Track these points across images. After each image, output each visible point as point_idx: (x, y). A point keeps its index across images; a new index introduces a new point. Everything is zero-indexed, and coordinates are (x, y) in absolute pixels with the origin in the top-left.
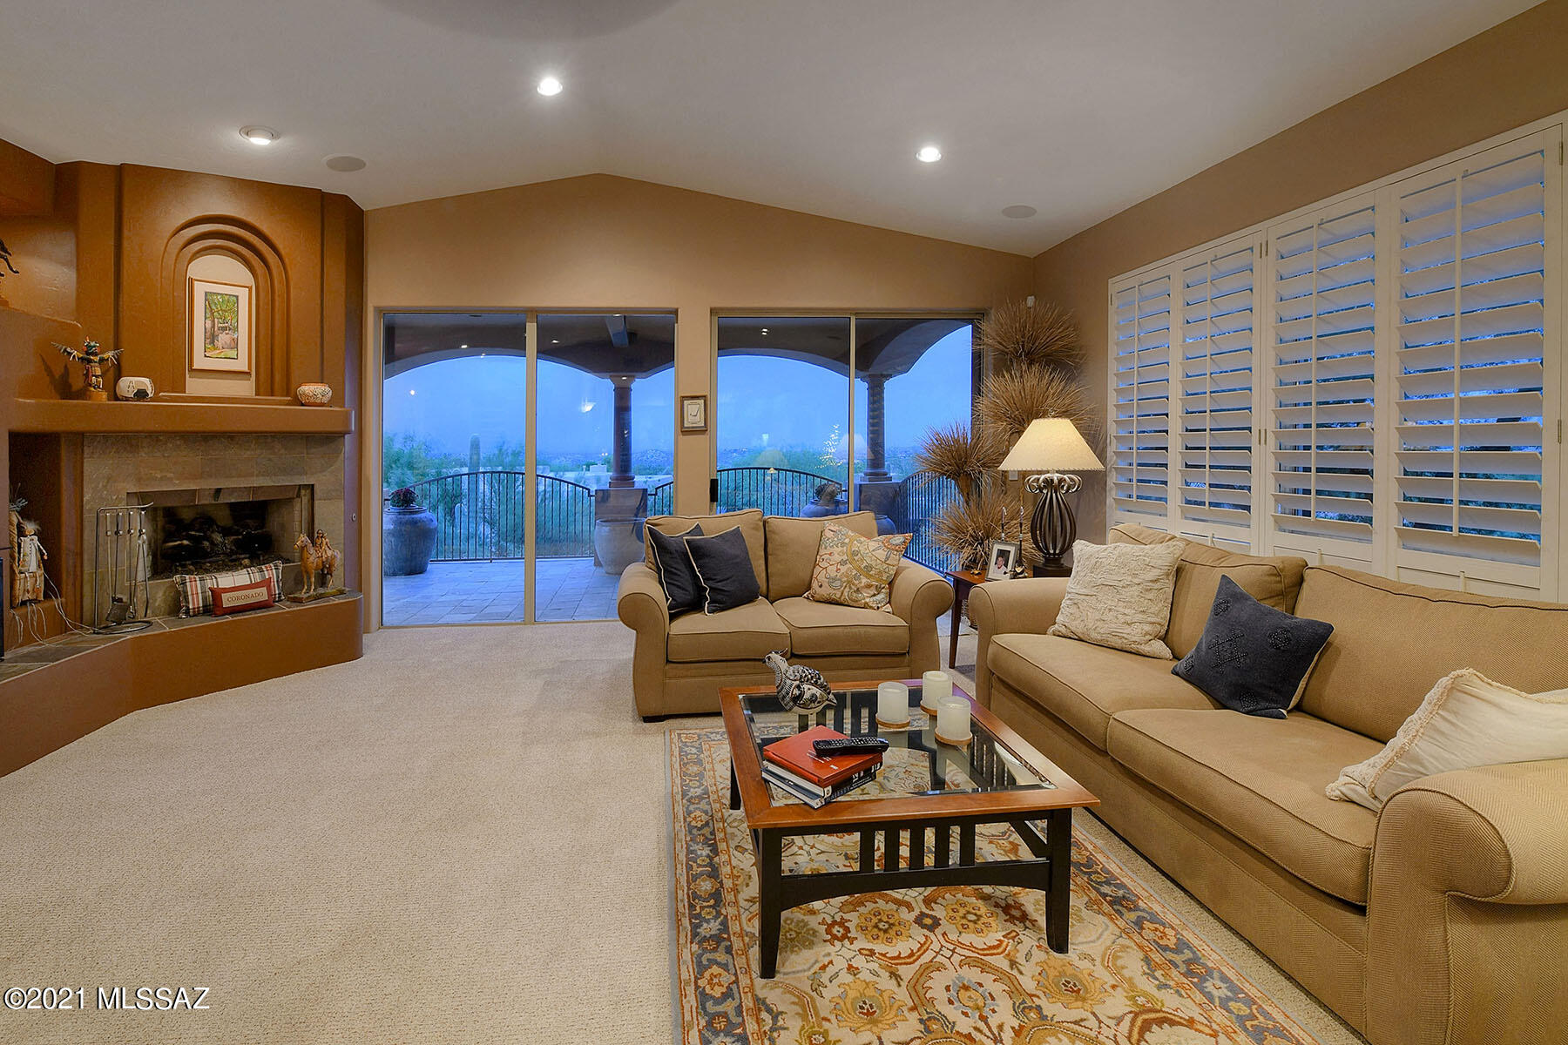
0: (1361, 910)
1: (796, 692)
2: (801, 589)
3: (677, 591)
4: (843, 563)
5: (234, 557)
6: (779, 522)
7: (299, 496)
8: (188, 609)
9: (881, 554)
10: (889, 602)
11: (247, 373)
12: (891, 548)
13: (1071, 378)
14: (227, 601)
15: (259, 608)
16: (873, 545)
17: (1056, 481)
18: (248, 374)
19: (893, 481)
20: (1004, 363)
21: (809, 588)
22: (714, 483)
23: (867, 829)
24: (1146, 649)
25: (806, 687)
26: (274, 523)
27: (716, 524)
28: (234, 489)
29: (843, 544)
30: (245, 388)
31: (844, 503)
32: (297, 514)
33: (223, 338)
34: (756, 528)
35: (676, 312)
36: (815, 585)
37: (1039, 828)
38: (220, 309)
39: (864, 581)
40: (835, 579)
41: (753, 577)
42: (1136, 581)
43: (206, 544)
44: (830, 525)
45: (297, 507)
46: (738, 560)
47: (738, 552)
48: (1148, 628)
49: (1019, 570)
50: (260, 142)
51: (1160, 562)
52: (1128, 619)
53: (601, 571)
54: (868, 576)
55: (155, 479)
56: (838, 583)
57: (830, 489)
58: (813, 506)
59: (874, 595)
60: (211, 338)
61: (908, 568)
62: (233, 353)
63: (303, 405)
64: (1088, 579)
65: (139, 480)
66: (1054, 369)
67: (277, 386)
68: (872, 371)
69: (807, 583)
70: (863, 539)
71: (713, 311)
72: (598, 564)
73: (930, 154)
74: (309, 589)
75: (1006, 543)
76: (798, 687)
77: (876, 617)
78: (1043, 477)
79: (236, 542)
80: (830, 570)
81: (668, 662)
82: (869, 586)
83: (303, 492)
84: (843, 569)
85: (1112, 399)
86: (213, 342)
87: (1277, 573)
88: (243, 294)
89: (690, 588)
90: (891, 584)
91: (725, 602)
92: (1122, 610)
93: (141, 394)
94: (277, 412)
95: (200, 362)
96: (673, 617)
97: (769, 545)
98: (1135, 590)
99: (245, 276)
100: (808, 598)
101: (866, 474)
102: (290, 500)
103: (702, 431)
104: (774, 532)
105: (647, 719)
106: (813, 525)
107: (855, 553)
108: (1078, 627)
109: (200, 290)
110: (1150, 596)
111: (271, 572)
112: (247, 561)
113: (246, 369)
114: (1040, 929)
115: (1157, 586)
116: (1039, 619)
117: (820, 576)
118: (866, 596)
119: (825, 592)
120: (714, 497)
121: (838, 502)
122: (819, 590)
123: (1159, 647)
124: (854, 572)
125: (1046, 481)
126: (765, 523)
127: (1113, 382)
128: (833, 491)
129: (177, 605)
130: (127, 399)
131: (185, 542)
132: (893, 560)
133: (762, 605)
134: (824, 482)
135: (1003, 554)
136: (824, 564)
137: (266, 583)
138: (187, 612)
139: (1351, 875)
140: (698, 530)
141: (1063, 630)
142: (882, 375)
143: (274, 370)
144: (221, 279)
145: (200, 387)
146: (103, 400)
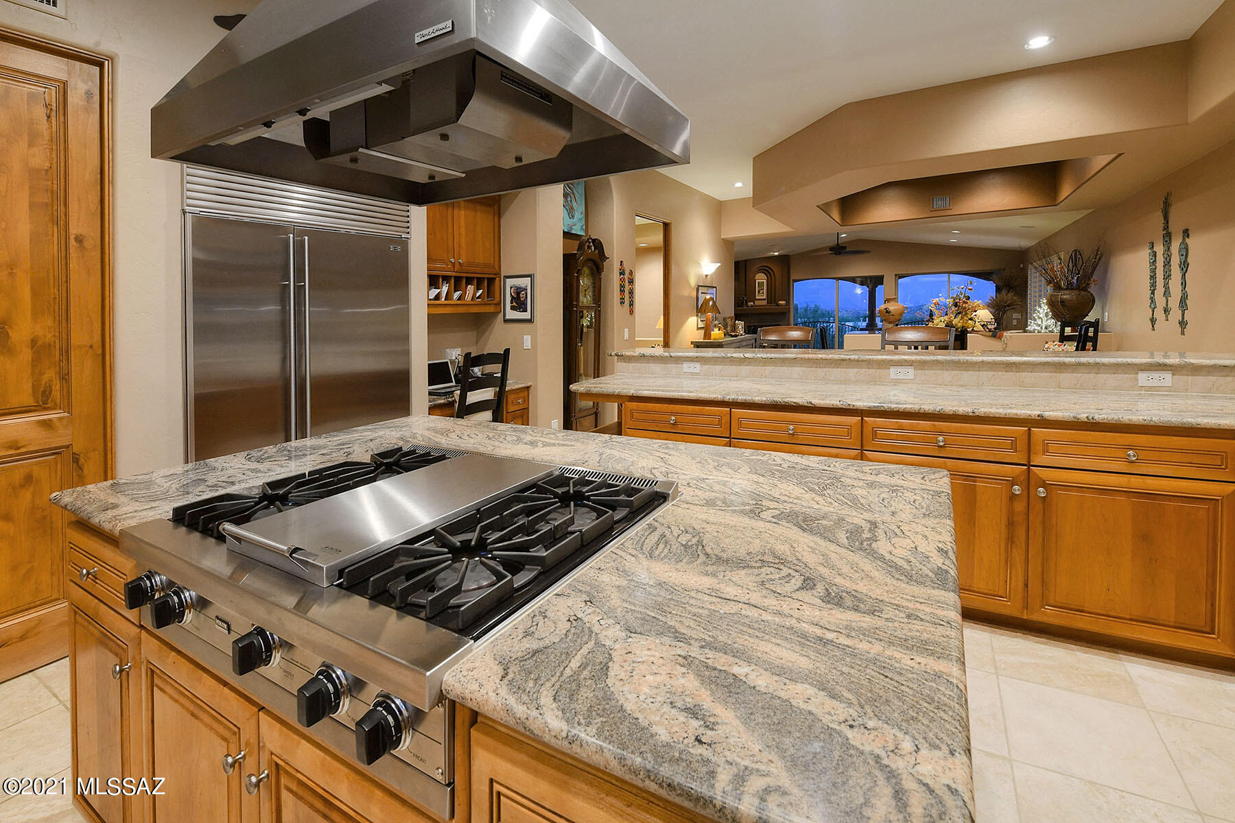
11: (765, 299)
30: (765, 303)
33: (761, 291)
38: (761, 284)
50: (776, 253)
60: (759, 292)
62: (763, 295)
63: (779, 306)
67: (773, 301)
88: (765, 281)
94: (773, 308)
95: (757, 297)
99: (766, 278)
109: (758, 281)
130: (749, 307)
143: (771, 298)
144: (761, 278)
145: (757, 303)
146: (745, 307)
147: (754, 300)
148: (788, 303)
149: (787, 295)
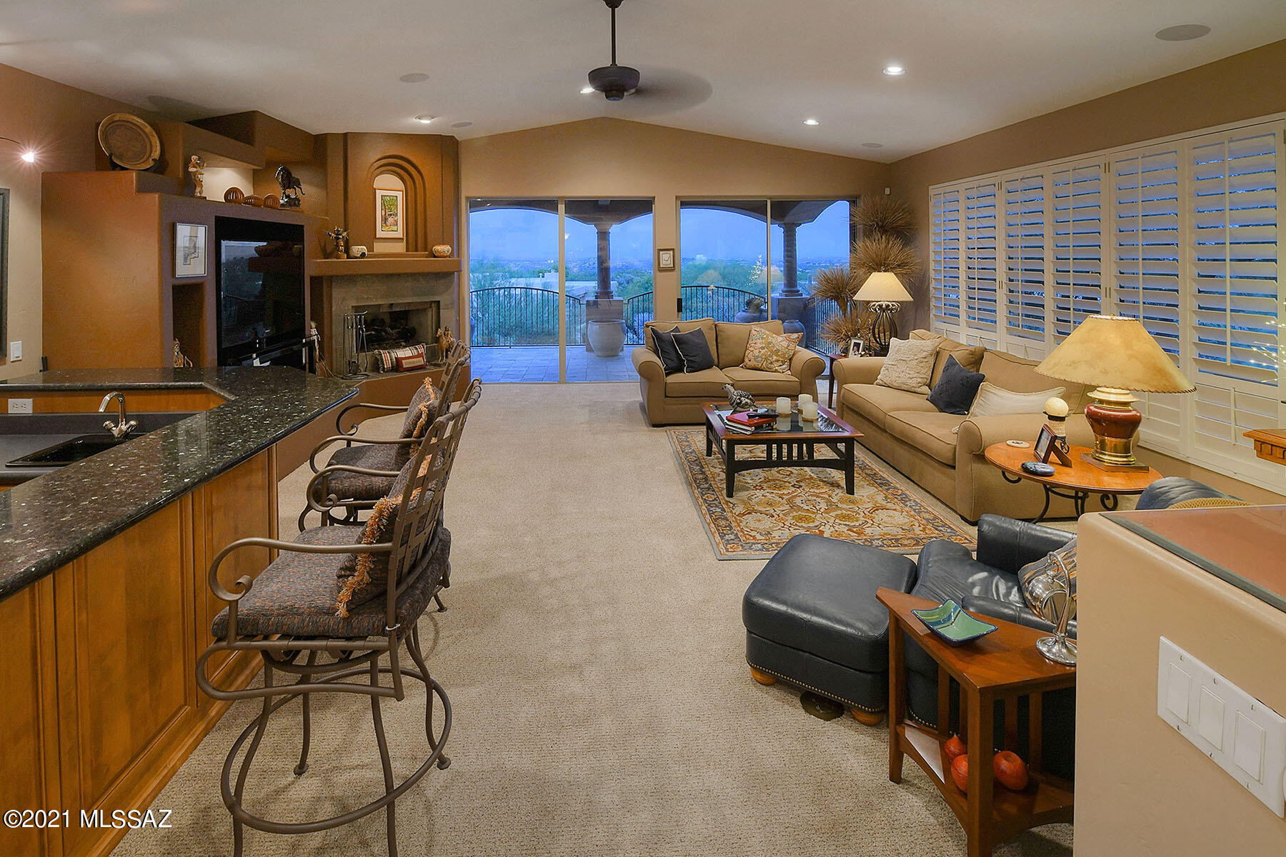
0: (954, 468)
1: (738, 401)
2: (739, 362)
3: (669, 362)
4: (763, 348)
5: (397, 341)
6: (723, 325)
7: (431, 307)
8: (384, 368)
9: (785, 344)
10: (789, 369)
11: (400, 239)
12: (790, 341)
13: (905, 245)
14: (405, 364)
15: (420, 369)
16: (780, 339)
17: (884, 306)
18: (403, 239)
19: (803, 296)
20: (868, 233)
21: (743, 361)
22: (680, 301)
23: (769, 443)
24: (919, 390)
25: (743, 399)
26: (414, 322)
27: (687, 326)
28: (398, 304)
29: (762, 338)
30: (400, 248)
31: (765, 311)
32: (430, 317)
33: (390, 220)
34: (711, 329)
35: (654, 197)
36: (746, 360)
37: (842, 446)
38: (389, 204)
39: (775, 358)
40: (758, 357)
41: (710, 356)
42: (916, 358)
43: (383, 333)
44: (755, 328)
45: (430, 313)
46: (701, 346)
47: (700, 341)
48: (919, 380)
49: (863, 353)
50: (426, 122)
51: (928, 349)
52: (911, 376)
53: (592, 355)
54: (777, 356)
55: (363, 298)
56: (760, 359)
57: (756, 302)
58: (744, 313)
59: (781, 366)
60: (385, 220)
61: (799, 351)
62: (395, 228)
63: (435, 257)
64: (894, 357)
65: (357, 299)
66: (897, 238)
67: (419, 245)
68: (787, 220)
69: (742, 357)
70: (774, 335)
71: (677, 197)
72: (589, 349)
73: (811, 122)
74: (442, 360)
75: (859, 338)
76: (739, 399)
77: (783, 375)
78: (877, 304)
79: (397, 333)
80: (755, 351)
81: (666, 397)
82: (778, 361)
83: (433, 305)
84: (763, 351)
85: (932, 256)
86: (385, 223)
87: (972, 353)
88: (400, 195)
89: (675, 359)
90: (790, 360)
91: (694, 369)
92: (908, 372)
93: (363, 255)
94: (420, 261)
95: (379, 234)
96: (667, 375)
97: (719, 338)
98: (915, 362)
99: (400, 185)
100: (742, 367)
101: (783, 292)
102: (425, 310)
103: (672, 269)
104: (722, 331)
105: (654, 426)
106: (746, 326)
107: (770, 343)
108: (887, 380)
109: (379, 194)
110: (922, 365)
111: (421, 349)
112: (403, 344)
113: (402, 237)
114: (842, 488)
115: (926, 360)
116: (869, 377)
117: (749, 354)
118: (776, 366)
119: (753, 363)
120: (680, 309)
121: (762, 311)
122: (749, 363)
123: (925, 389)
124: (769, 353)
125: (879, 305)
126: (716, 326)
127: (932, 247)
128: (759, 304)
129: (377, 366)
130: (356, 258)
131: (373, 333)
132: (792, 346)
133: (715, 370)
134: (752, 296)
135: (857, 345)
136: (751, 349)
137: (419, 355)
138: (383, 370)
139: (950, 455)
140: (677, 329)
141: (881, 382)
142: (793, 224)
143: (417, 237)
144: (389, 187)
145: (379, 248)
146: (344, 258)
147: (371, 238)
148: (457, 249)
149: (454, 233)
